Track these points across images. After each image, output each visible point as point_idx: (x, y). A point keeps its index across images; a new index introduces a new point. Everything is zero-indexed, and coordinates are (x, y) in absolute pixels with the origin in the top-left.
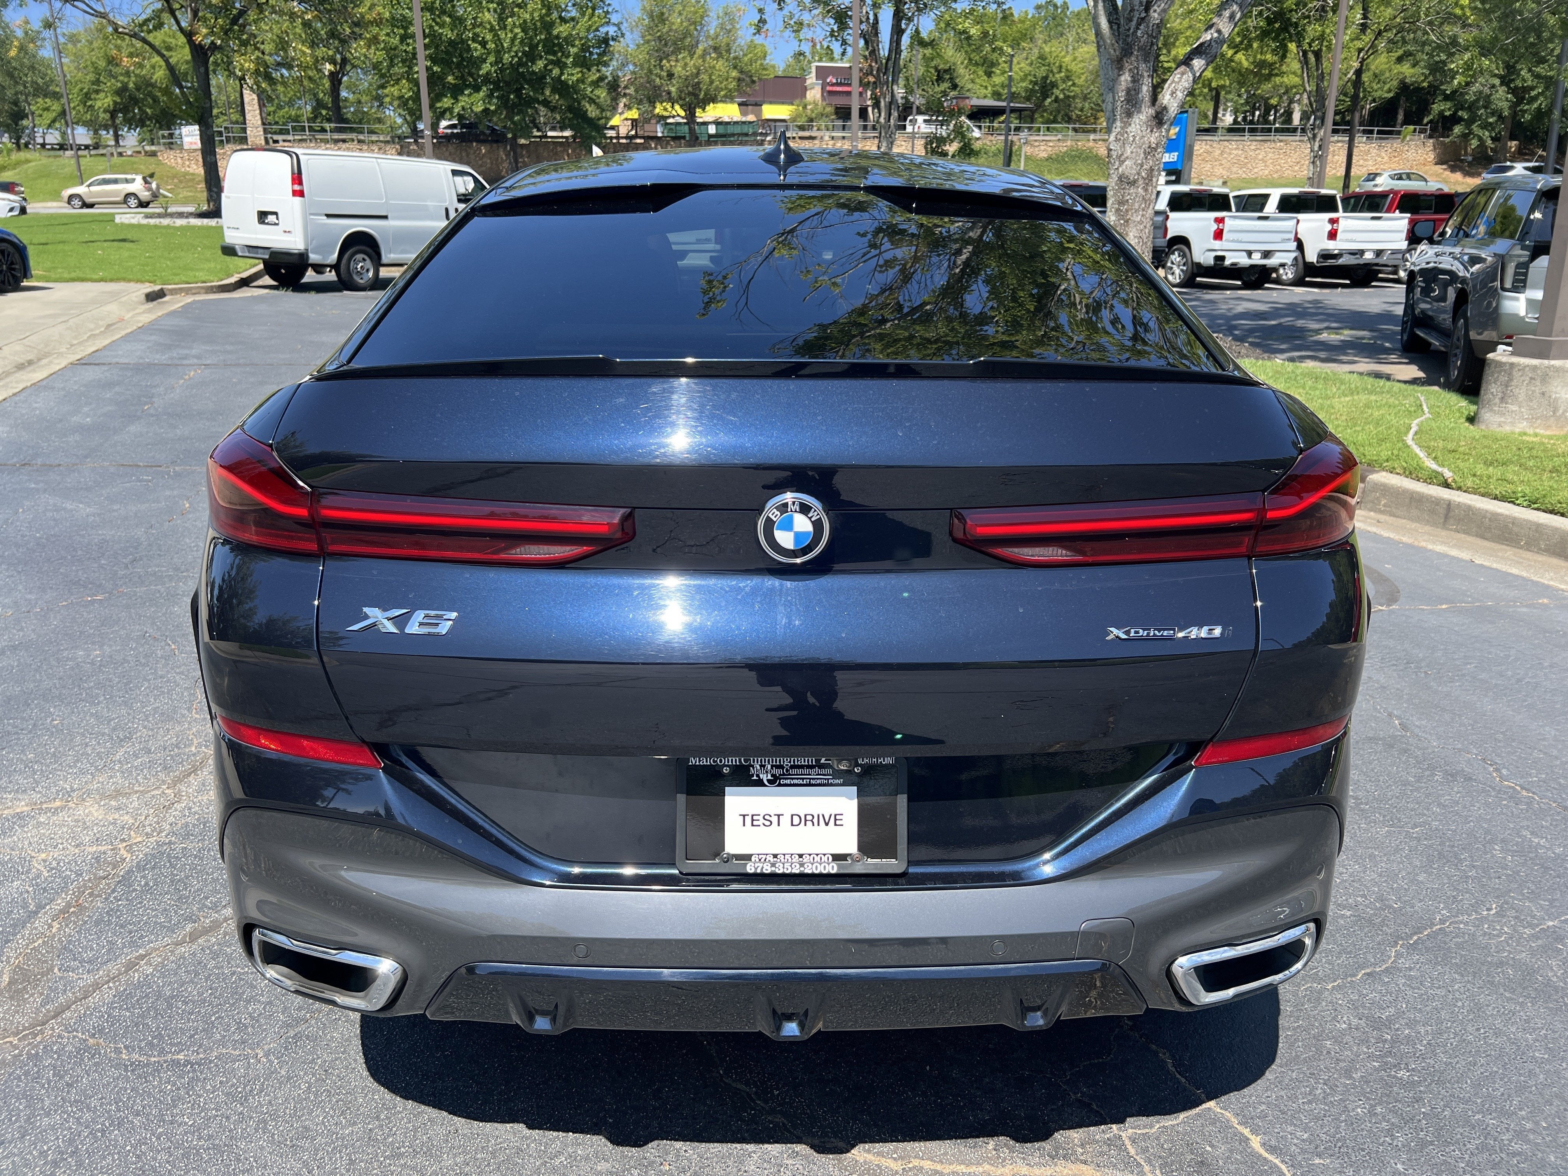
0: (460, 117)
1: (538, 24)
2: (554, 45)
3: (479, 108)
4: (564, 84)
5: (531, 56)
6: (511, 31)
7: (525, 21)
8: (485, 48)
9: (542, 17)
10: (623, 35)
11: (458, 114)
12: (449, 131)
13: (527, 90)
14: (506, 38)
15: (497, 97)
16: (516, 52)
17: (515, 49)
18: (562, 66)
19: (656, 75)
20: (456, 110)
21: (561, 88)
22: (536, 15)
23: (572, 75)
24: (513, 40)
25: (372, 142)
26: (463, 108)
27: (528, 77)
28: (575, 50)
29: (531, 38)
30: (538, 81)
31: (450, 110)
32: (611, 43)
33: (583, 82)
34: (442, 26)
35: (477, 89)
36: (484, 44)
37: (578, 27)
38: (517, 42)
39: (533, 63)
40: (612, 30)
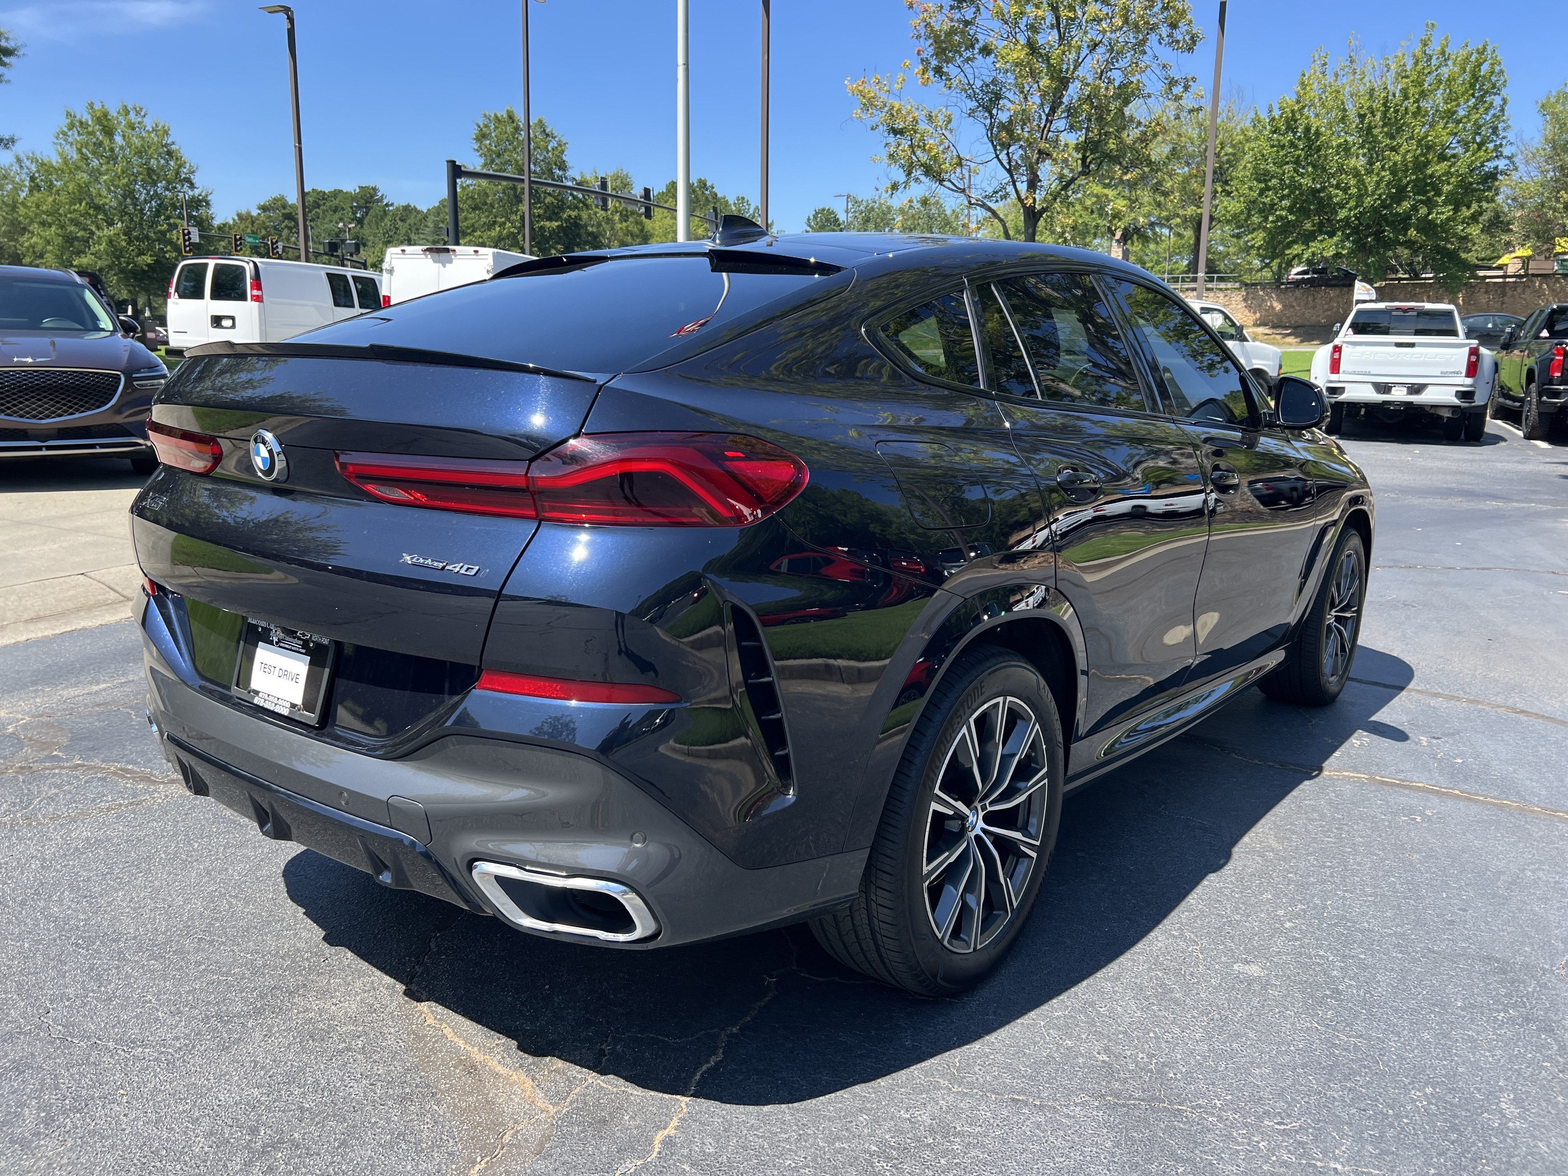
0: (1309, 262)
1: (1410, 165)
2: (1427, 185)
3: (1329, 253)
4: (1432, 223)
5: (1399, 196)
6: (1378, 174)
7: (1395, 164)
8: (1346, 193)
9: (1416, 158)
10: (1516, 169)
11: (1307, 259)
12: (1300, 277)
13: (1389, 233)
14: (1370, 181)
15: (1353, 241)
16: (1380, 195)
17: (1378, 192)
18: (1430, 204)
19: (1550, 208)
20: (1305, 256)
21: (1427, 227)
22: (1409, 155)
23: (1442, 213)
24: (1378, 184)
25: (1221, 289)
26: (1313, 254)
27: (1390, 219)
28: (1450, 187)
29: (1400, 180)
30: (1403, 223)
31: (1298, 256)
32: (1500, 177)
33: (1454, 220)
34: (1302, 175)
35: (1332, 235)
36: (1345, 190)
37: (1459, 163)
38: (1383, 185)
39: (1399, 204)
40: (1502, 164)
